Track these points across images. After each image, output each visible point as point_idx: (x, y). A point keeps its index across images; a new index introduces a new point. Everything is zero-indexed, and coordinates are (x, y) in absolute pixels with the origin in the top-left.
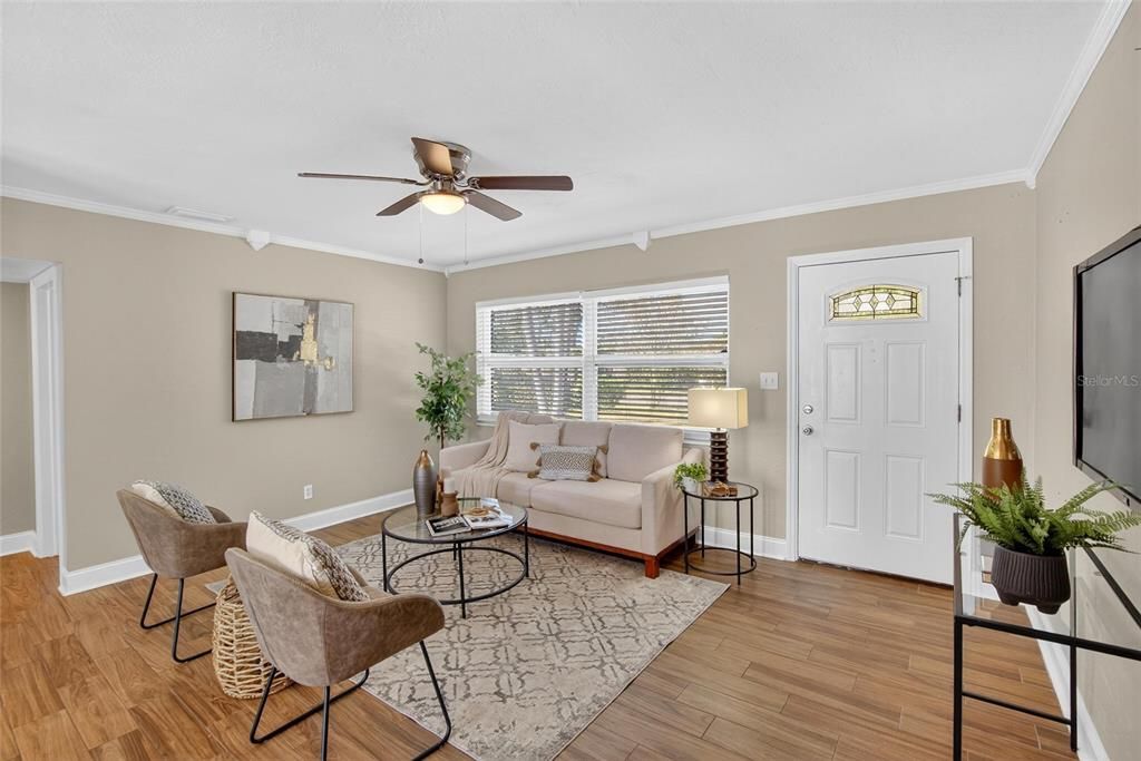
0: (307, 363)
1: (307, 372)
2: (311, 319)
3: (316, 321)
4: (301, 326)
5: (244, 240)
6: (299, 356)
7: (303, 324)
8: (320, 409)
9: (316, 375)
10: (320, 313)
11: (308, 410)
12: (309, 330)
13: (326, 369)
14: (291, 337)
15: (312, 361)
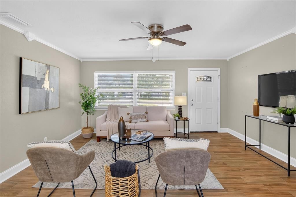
0: (46, 89)
1: (46, 93)
2: (48, 72)
3: (49, 73)
4: (44, 75)
5: (24, 35)
6: (44, 86)
7: (45, 74)
8: (50, 107)
9: (49, 94)
10: (50, 70)
11: (46, 108)
12: (47, 76)
13: (52, 92)
14: (41, 79)
15: (47, 89)
